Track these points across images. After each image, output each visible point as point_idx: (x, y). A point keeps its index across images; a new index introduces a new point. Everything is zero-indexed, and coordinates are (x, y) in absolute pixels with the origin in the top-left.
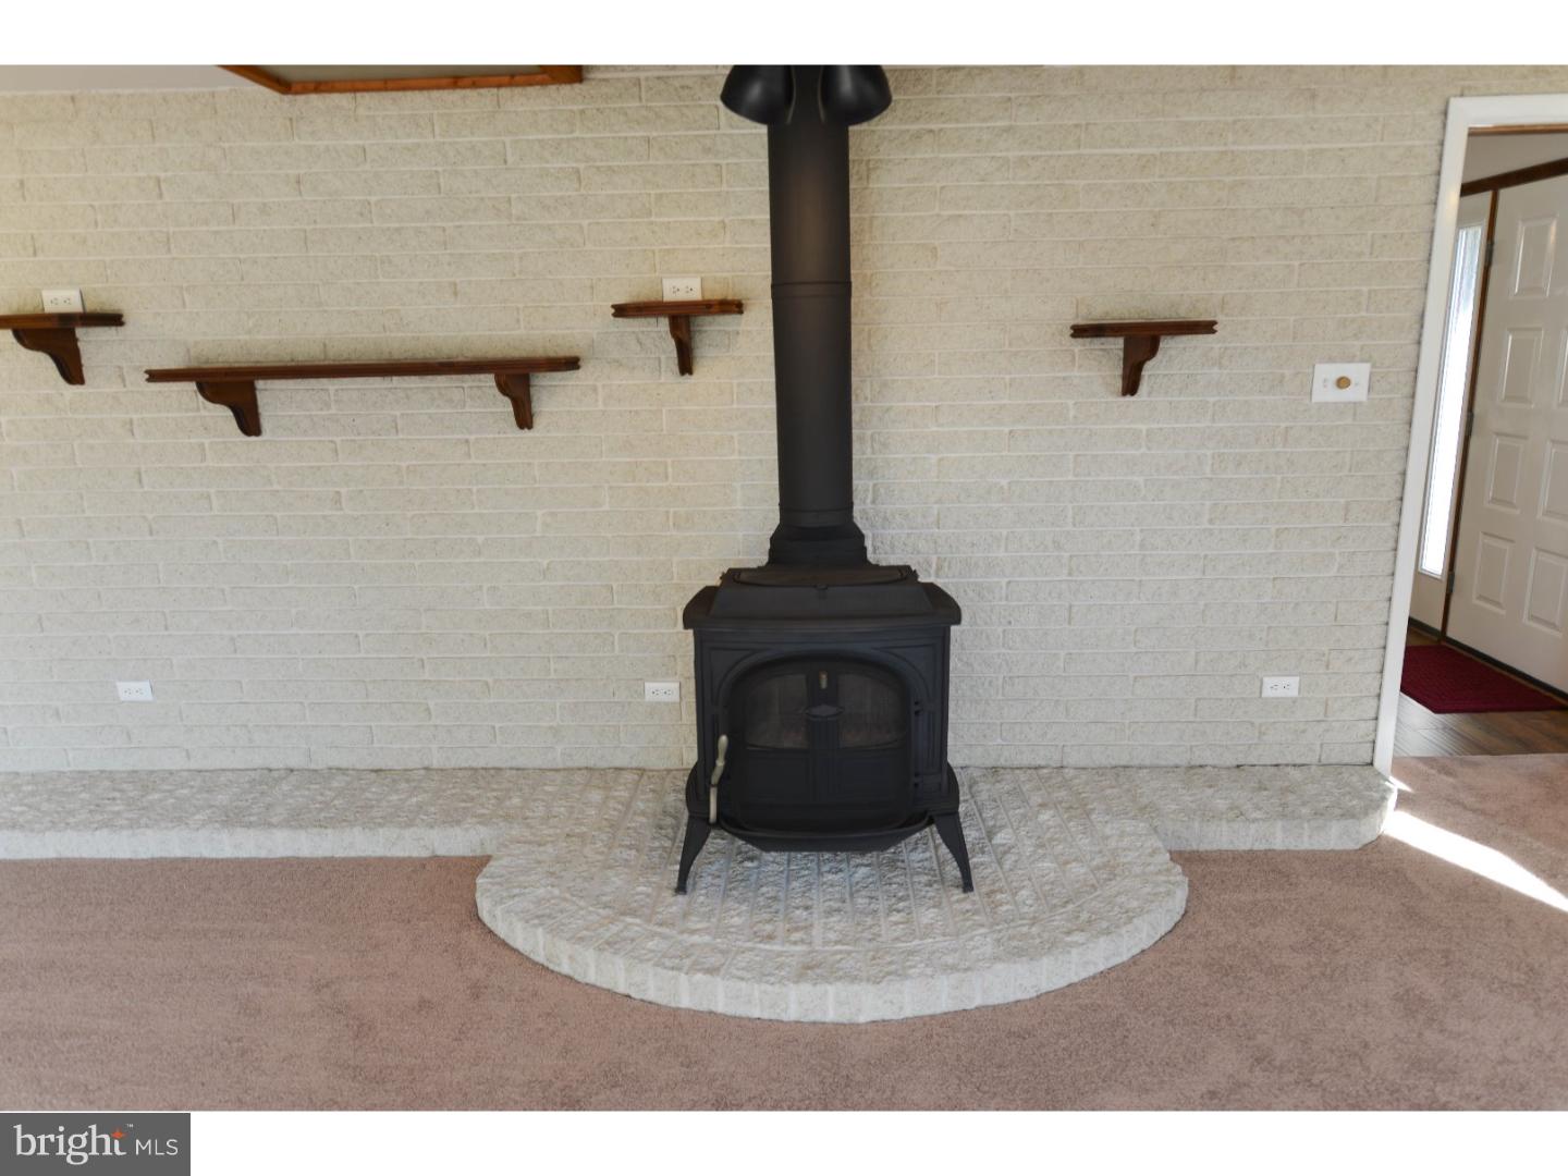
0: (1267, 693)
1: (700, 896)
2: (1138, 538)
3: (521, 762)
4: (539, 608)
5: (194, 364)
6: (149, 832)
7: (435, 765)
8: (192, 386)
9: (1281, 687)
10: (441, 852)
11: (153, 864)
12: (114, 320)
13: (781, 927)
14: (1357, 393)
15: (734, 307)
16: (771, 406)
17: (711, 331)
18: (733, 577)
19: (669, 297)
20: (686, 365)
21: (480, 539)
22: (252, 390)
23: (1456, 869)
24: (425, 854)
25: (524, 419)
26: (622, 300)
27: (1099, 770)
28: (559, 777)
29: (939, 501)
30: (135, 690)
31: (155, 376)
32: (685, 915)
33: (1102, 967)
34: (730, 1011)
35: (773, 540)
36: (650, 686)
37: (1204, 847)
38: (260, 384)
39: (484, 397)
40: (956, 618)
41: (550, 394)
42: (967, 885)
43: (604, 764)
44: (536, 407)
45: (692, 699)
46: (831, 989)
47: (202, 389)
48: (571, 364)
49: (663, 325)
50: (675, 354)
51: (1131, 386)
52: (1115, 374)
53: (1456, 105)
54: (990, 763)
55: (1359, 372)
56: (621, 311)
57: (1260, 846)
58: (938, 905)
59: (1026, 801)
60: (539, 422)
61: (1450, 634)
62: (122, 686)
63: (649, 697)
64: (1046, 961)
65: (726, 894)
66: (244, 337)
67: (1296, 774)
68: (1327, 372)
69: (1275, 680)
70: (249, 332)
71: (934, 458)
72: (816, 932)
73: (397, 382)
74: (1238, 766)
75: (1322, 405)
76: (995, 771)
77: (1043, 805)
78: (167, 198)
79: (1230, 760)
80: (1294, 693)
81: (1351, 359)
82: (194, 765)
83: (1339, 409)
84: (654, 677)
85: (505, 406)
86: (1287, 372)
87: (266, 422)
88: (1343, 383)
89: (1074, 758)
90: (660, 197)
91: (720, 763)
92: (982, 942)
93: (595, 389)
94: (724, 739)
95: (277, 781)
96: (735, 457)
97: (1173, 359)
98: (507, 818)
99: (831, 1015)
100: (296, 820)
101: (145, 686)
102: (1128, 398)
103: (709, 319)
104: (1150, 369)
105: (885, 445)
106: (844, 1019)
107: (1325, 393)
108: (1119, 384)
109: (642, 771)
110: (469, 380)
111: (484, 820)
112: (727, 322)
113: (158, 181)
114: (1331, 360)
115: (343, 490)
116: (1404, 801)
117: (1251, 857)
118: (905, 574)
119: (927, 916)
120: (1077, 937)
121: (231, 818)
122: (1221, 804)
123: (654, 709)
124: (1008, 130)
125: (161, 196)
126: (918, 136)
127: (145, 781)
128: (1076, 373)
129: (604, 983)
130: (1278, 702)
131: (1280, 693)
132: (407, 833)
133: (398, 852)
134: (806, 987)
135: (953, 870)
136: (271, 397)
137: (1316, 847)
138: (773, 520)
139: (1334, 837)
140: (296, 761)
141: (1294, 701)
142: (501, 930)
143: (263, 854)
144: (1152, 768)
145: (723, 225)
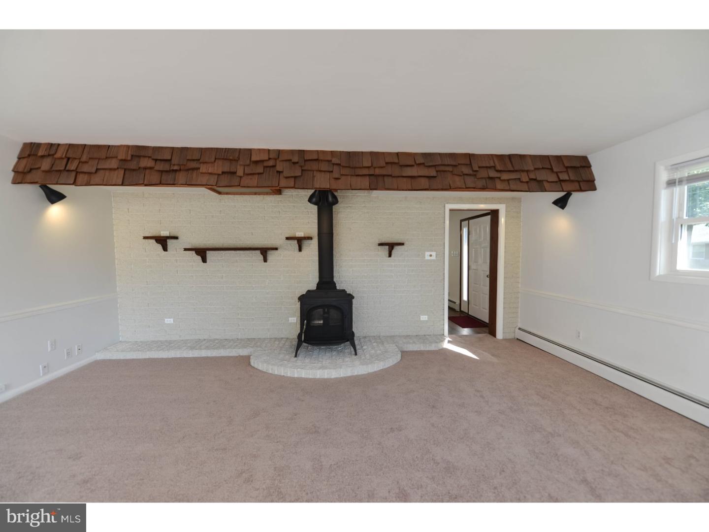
0: (421, 319)
1: (300, 358)
2: (393, 286)
3: (259, 337)
4: (266, 301)
5: (193, 247)
6: (173, 351)
7: (239, 338)
8: (194, 252)
9: (424, 318)
10: (241, 354)
11: (172, 359)
12: (176, 238)
13: (316, 362)
14: (434, 258)
15: (310, 238)
16: (317, 258)
17: (306, 243)
18: (309, 291)
19: (297, 236)
20: (300, 250)
21: (254, 286)
22: (206, 253)
23: (457, 353)
24: (238, 355)
25: (265, 260)
26: (288, 236)
27: (388, 337)
28: (268, 340)
29: (353, 278)
30: (169, 321)
31: (186, 250)
32: (296, 361)
33: (381, 368)
34: (305, 377)
35: (317, 285)
36: (290, 319)
37: (407, 350)
38: (207, 252)
39: (258, 255)
40: (353, 297)
41: (271, 256)
42: (356, 354)
43: (278, 337)
44: (268, 258)
45: (299, 322)
46: (326, 371)
47: (196, 252)
48: (276, 249)
49: (296, 242)
50: (298, 248)
51: (390, 255)
52: (387, 253)
53: (446, 205)
54: (364, 335)
55: (434, 254)
56: (287, 238)
57: (419, 349)
58: (350, 358)
59: (371, 341)
60: (268, 261)
61: (470, 314)
62: (166, 320)
63: (290, 321)
64: (370, 366)
65: (305, 357)
66: (205, 242)
67: (427, 337)
68: (427, 254)
69: (423, 317)
70: (206, 241)
71: (351, 269)
72: (324, 362)
73: (238, 252)
74: (417, 336)
75: (428, 260)
76: (365, 337)
77: (374, 342)
78: (191, 214)
79: (415, 334)
80: (427, 319)
81: (432, 251)
82: (181, 339)
83: (431, 261)
84: (291, 317)
85: (262, 257)
86: (420, 253)
87: (208, 260)
88: (431, 256)
89: (382, 335)
90: (296, 217)
91: (305, 327)
92: (357, 363)
93: (281, 254)
94: (305, 321)
95: (202, 341)
96: (310, 269)
97: (397, 250)
98: (257, 347)
99: (326, 377)
100: (207, 348)
101: (172, 320)
102: (390, 258)
103: (305, 241)
104: (394, 252)
105: (341, 267)
106: (329, 377)
107: (427, 258)
108: (388, 255)
109: (287, 338)
110: (254, 252)
111: (252, 347)
112: (309, 242)
113: (190, 210)
114: (429, 251)
115: (224, 275)
116: (449, 342)
117: (416, 352)
118: (344, 291)
119: (347, 359)
120: (377, 361)
121: (192, 348)
122: (411, 341)
123: (291, 323)
124: (364, 206)
125: (190, 213)
126: (347, 207)
127: (170, 342)
128: (379, 253)
129: (279, 374)
130: (424, 321)
131: (424, 319)
132: (234, 350)
133: (231, 355)
134: (321, 370)
135: (354, 353)
136: (209, 254)
137: (430, 349)
138: (317, 280)
139: (433, 347)
140: (206, 337)
141: (427, 321)
142: (256, 366)
143: (199, 356)
144: (399, 336)
145: (309, 222)
